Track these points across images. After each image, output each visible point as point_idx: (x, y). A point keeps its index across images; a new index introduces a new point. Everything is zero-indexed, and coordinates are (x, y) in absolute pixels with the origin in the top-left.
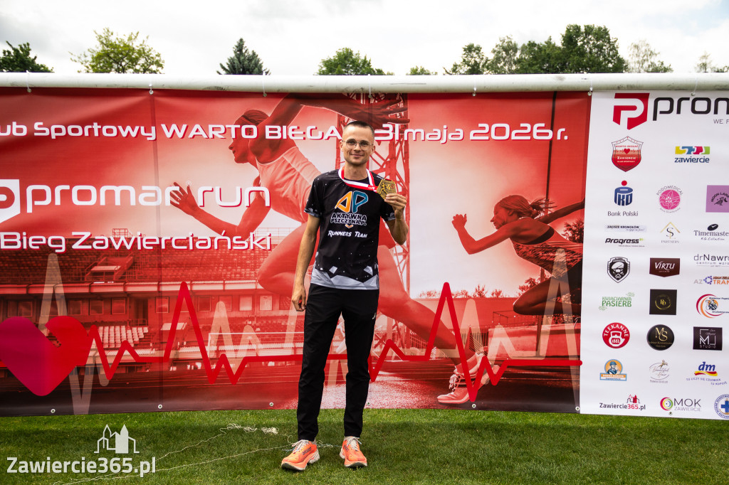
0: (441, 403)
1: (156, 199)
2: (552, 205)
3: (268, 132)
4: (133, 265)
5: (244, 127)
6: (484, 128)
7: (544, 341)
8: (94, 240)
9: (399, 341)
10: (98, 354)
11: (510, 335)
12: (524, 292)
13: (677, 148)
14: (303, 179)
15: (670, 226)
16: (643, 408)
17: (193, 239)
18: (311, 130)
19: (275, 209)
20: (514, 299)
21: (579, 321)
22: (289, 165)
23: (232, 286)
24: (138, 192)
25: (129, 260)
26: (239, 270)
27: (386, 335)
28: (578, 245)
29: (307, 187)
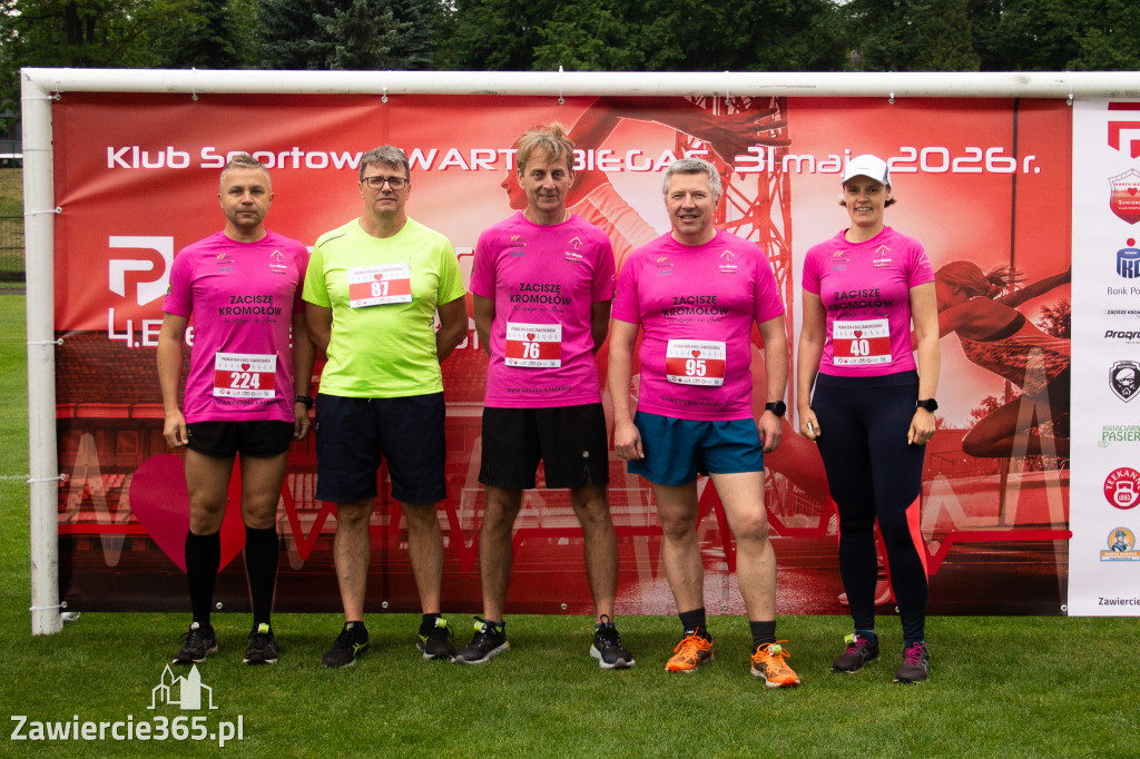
0: (844, 606)
2: (1020, 278)
6: (909, 154)
7: (1012, 500)
9: (775, 505)
10: (286, 518)
11: (958, 491)
12: (980, 419)
14: (619, 234)
18: (633, 156)
21: (1067, 466)
22: (597, 212)
28: (1063, 342)
29: (625, 246)
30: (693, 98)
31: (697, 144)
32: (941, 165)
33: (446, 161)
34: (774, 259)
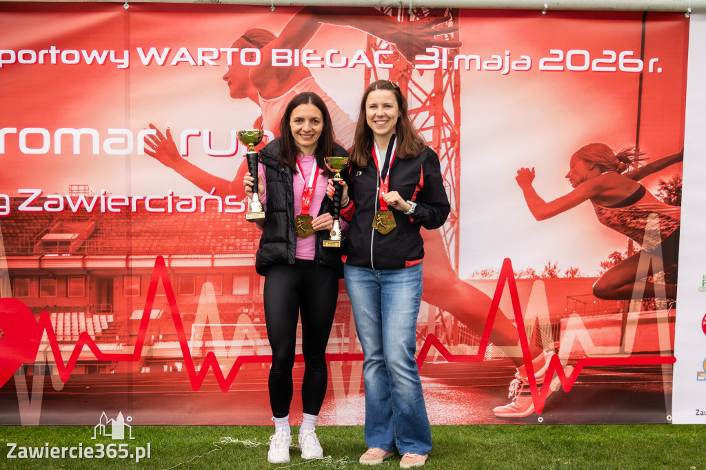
0: (498, 417)
1: (125, 146)
2: (643, 157)
3: (274, 57)
4: (95, 233)
5: (244, 51)
6: (557, 55)
7: (631, 332)
8: (46, 199)
9: (444, 335)
10: (50, 349)
11: (588, 326)
12: (607, 269)
17: (173, 198)
18: (332, 55)
20: (594, 279)
21: (674, 307)
23: (223, 262)
25: (90, 226)
26: (232, 241)
27: (427, 327)
28: (675, 209)
31: (384, 45)
32: (583, 64)
33: (177, 58)
34: (445, 140)
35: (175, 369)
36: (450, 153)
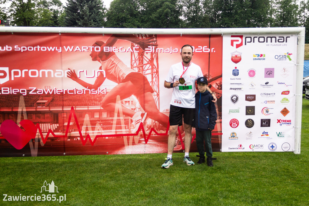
2: (211, 76)
3: (105, 49)
4: (53, 100)
5: (95, 47)
8: (38, 90)
9: (156, 128)
10: (40, 134)
13: (254, 55)
14: (118, 67)
15: (252, 83)
16: (243, 148)
17: (76, 90)
18: (121, 48)
19: (108, 79)
21: (221, 118)
22: (113, 62)
23: (91, 108)
24: (55, 72)
25: (51, 98)
26: (94, 102)
27: (151, 126)
28: (220, 91)
29: (120, 70)
30: (135, 34)
31: (136, 45)
33: (76, 49)
34: (154, 73)
35: (77, 139)
36: (156, 76)
